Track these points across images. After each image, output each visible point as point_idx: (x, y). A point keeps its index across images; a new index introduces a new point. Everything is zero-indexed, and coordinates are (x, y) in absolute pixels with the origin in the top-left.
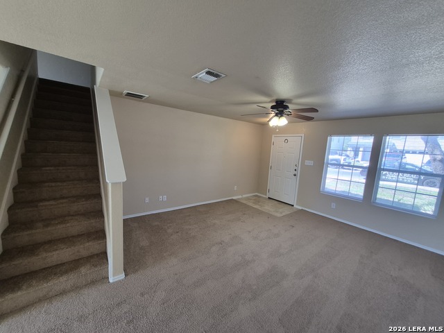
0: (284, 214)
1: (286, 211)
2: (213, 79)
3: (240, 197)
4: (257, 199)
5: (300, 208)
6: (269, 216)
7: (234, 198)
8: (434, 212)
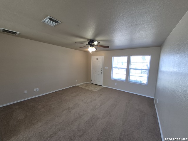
0: (98, 90)
1: (99, 88)
2: (55, 24)
3: (79, 84)
4: (87, 85)
5: (104, 86)
6: (92, 91)
7: (76, 85)
8: (147, 83)
